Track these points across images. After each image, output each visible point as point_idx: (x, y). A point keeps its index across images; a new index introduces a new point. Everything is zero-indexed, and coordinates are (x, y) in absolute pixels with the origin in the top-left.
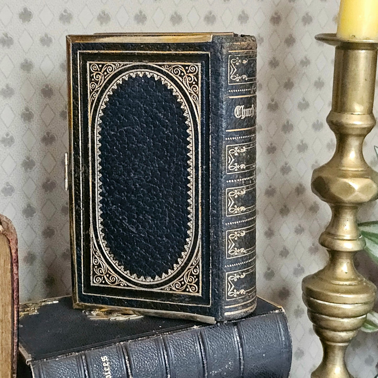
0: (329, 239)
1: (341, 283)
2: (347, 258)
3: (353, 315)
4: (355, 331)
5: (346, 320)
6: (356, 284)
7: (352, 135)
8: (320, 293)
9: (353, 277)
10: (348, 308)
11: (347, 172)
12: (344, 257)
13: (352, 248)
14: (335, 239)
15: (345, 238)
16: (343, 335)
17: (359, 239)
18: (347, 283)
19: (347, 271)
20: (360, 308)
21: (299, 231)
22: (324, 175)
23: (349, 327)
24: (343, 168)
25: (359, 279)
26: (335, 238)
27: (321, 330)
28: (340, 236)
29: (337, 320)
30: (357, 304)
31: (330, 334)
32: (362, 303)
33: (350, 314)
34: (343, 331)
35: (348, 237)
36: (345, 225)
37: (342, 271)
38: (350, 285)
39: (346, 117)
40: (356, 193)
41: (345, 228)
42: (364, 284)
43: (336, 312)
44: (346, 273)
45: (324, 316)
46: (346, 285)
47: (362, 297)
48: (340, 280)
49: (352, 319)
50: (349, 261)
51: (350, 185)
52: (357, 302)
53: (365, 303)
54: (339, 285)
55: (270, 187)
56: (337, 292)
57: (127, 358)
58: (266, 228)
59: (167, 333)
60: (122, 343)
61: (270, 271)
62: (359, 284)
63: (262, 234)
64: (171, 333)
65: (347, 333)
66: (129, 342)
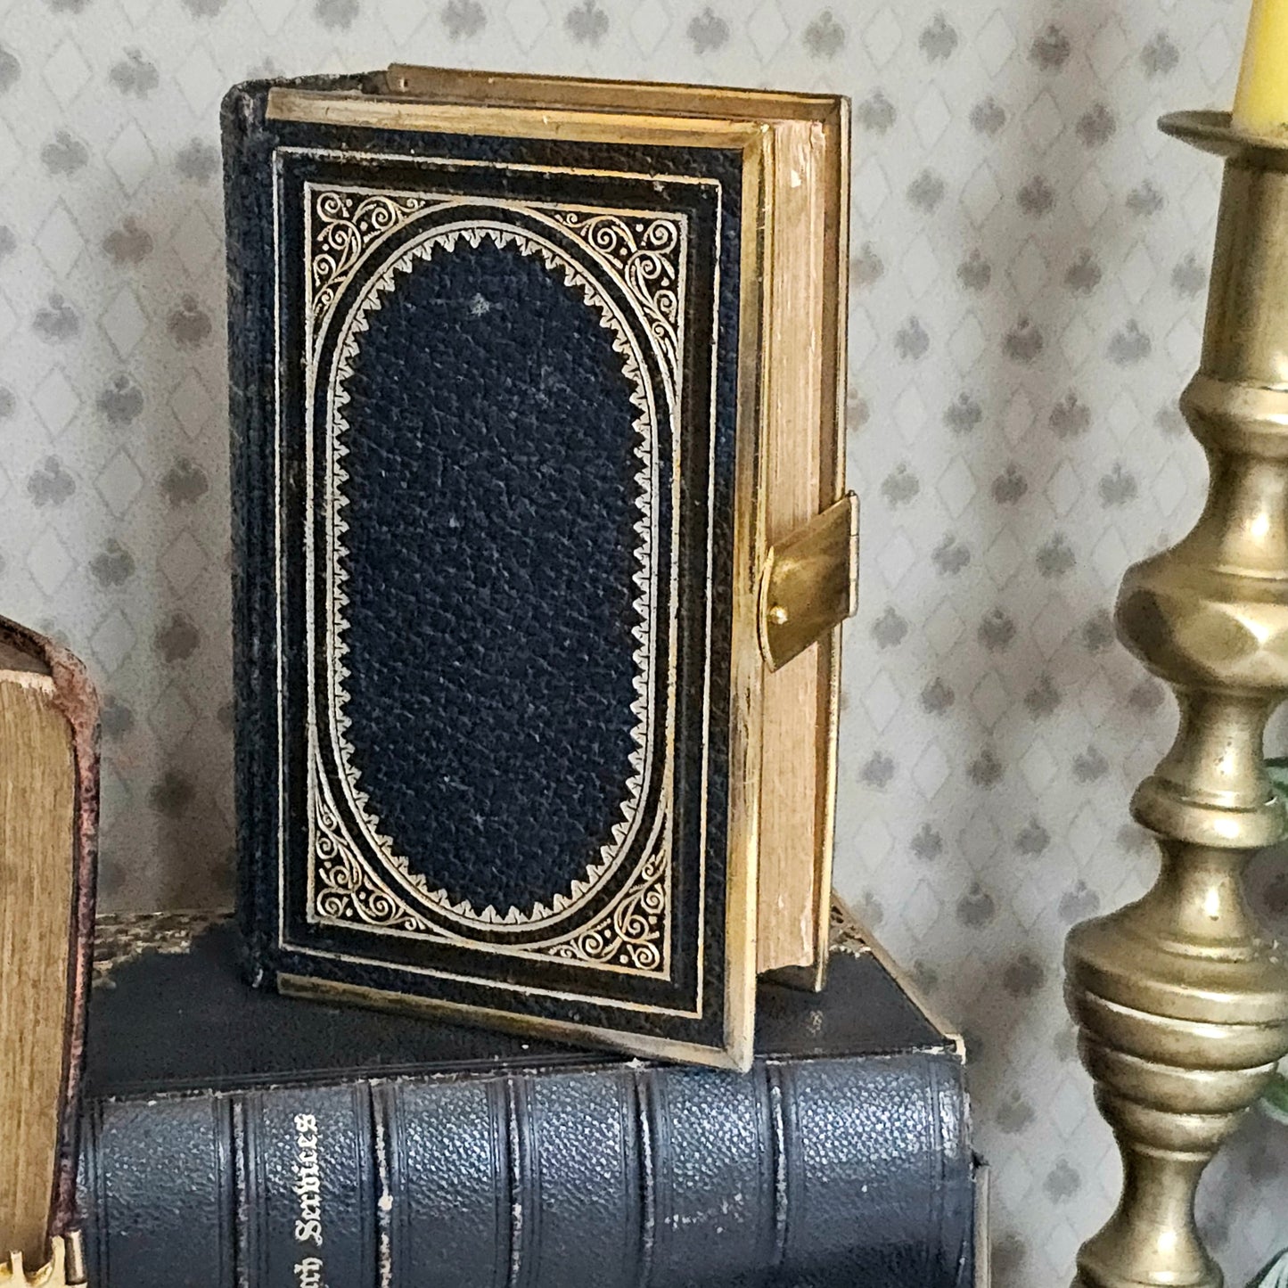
0: (1164, 801)
1: (1193, 950)
2: (1218, 870)
3: (1228, 1061)
4: (1230, 1116)
5: (1201, 1078)
6: (1242, 957)
7: (1262, 459)
8: (1118, 980)
9: (1235, 934)
10: (1212, 1036)
11: (1235, 582)
12: (1212, 866)
13: (1239, 839)
14: (1185, 803)
15: (1217, 802)
16: (1193, 1124)
17: (1265, 810)
18: (1215, 952)
19: (1214, 915)
20: (1252, 1040)
21: (1090, 768)
22: (1160, 586)
23: (1212, 1099)
24: (1223, 569)
25: (1257, 942)
26: (1184, 799)
27: (1118, 1103)
28: (1198, 793)
29: (1174, 1074)
30: (1239, 1023)
31: (1149, 1119)
32: (1258, 1024)
33: (1215, 1055)
34: (1189, 1112)
35: (1228, 799)
36: (1221, 760)
37: (1201, 911)
38: (1222, 960)
39: (1242, 397)
40: (1260, 654)
41: (1221, 767)
42: (1273, 960)
43: (1171, 1045)
44: (1215, 919)
45: (1129, 1058)
46: (1209, 959)
47: (1261, 1003)
48: (1193, 940)
49: (1222, 1073)
50: (1227, 880)
51: (1240, 628)
52: (1242, 1020)
53: (1269, 1025)
54: (1186, 957)
55: (999, 615)
56: (1178, 979)
57: (380, 1130)
58: (975, 753)
59: (534, 1071)
60: (374, 1082)
61: (979, 897)
62: (1253, 960)
63: (961, 771)
64: (547, 1074)
65: (1204, 1120)
66: (399, 1080)
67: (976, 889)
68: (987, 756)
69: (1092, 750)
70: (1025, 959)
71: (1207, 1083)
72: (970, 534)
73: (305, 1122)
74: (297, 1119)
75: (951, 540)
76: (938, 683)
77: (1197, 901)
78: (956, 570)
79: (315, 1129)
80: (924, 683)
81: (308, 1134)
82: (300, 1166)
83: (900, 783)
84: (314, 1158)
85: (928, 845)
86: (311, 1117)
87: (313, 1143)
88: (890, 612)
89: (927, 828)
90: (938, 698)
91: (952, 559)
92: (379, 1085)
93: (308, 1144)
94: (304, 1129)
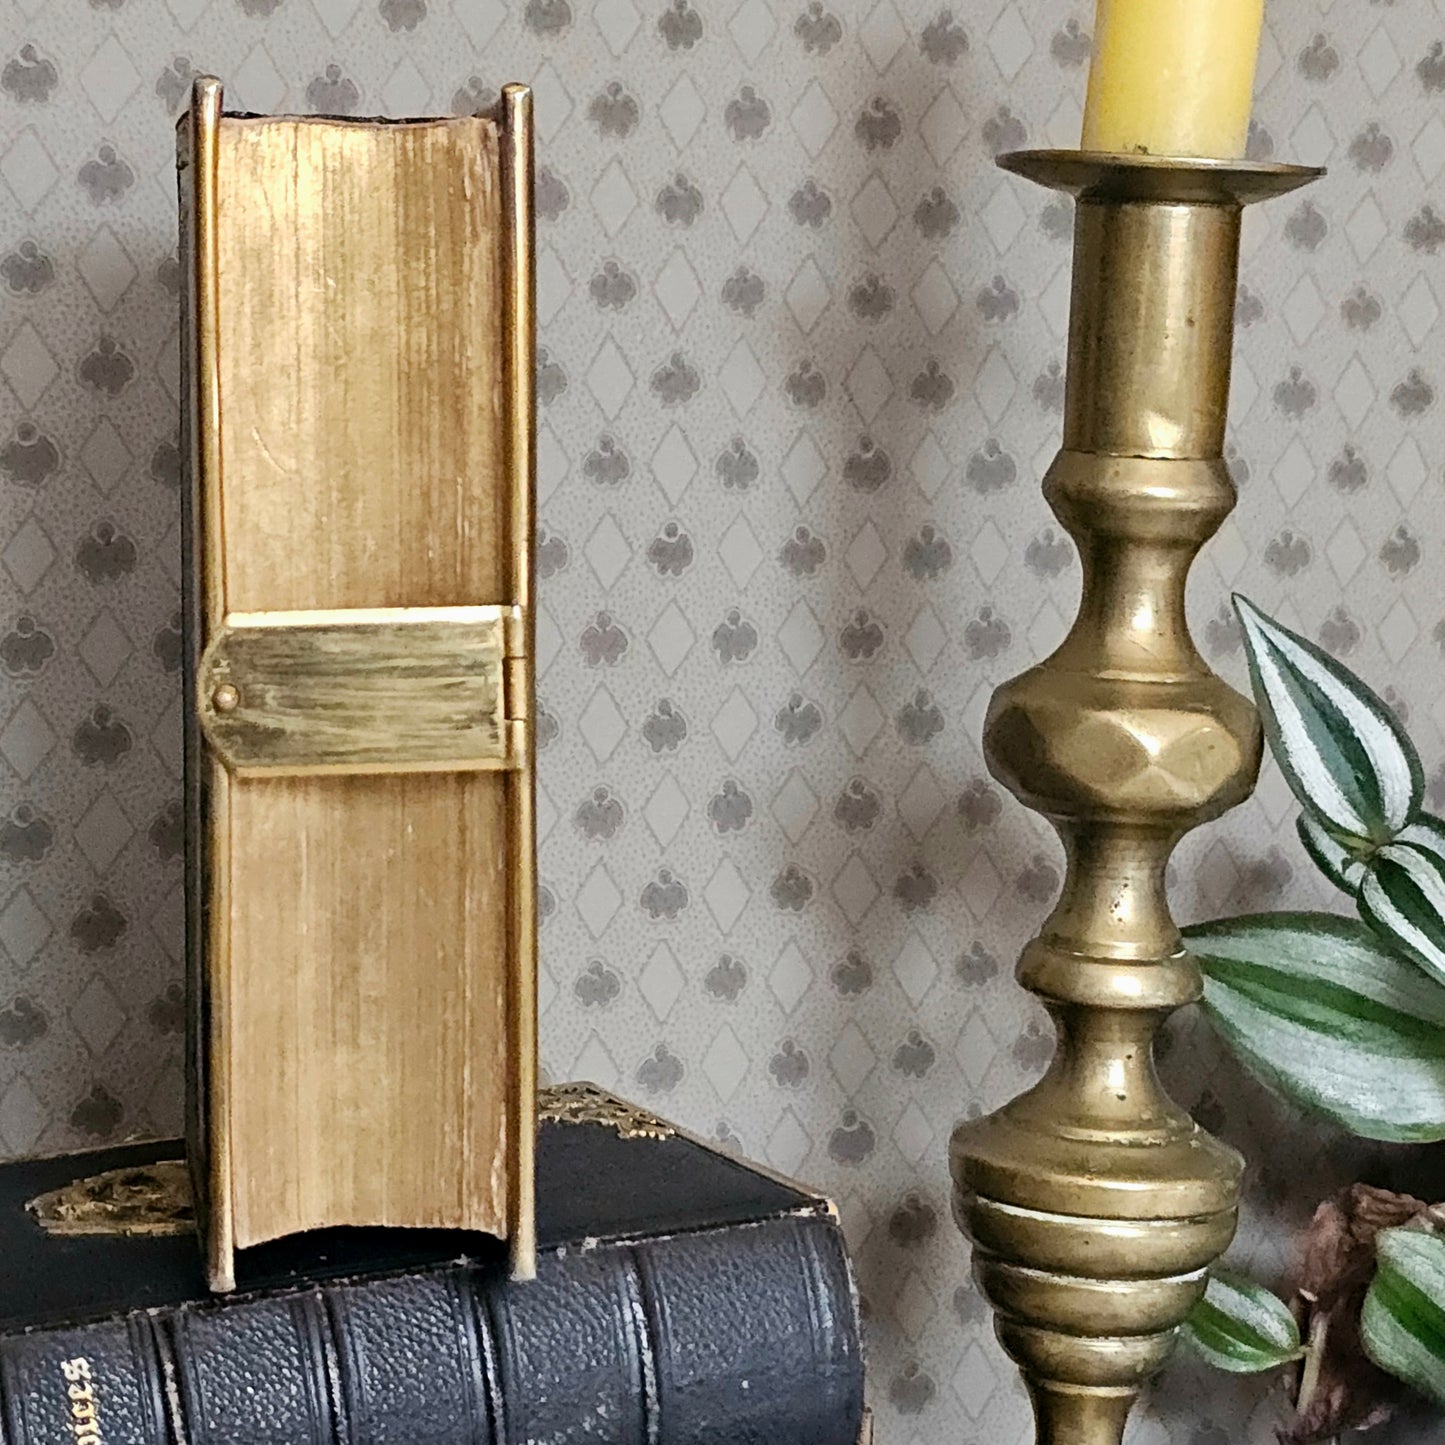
0: (1054, 960)
1: (1098, 1136)
2: (1122, 1041)
3: (1146, 1265)
4: (1156, 1339)
5: (1116, 1288)
6: (1156, 1141)
7: (1140, 542)
8: (1013, 1176)
9: (1145, 1116)
10: (1125, 1236)
11: (1117, 687)
12: (1116, 1035)
13: (1143, 997)
14: (1078, 959)
15: (1117, 955)
16: (1110, 1349)
17: (1172, 962)
18: (1124, 1136)
19: (1122, 1093)
20: (1176, 1240)
22: (1030, 700)
23: (1133, 1315)
24: (1107, 674)
25: (1173, 1123)
26: (1076, 954)
27: (1023, 1332)
28: (1096, 945)
29: (1084, 1287)
30: (1158, 1218)
31: (1057, 1346)
32: (1179, 1219)
33: (1132, 1259)
34: (1107, 1334)
35: (1127, 950)
36: (1117, 905)
37: (1105, 1089)
38: (1132, 1145)
39: (1111, 472)
40: (1153, 770)
41: (1118, 913)
42: (1194, 1143)
43: (1083, 1252)
44: (1122, 1098)
45: (1030, 1272)
46: (1118, 1144)
47: (1183, 1194)
48: (1099, 1124)
49: (1142, 1283)
50: (1132, 1050)
51: (1129, 738)
52: (1162, 1214)
53: (1193, 1220)
54: (1088, 1143)
56: (1082, 1168)
57: (169, 1368)
58: (840, 952)
59: (346, 1281)
60: (153, 1312)
61: (855, 1127)
62: (1170, 1143)
63: (824, 977)
64: (363, 1282)
65: (1124, 1343)
66: (184, 1307)
67: (850, 1118)
68: (854, 958)
69: (977, 948)
70: (913, 1201)
71: (1125, 1296)
72: (818, 694)
73: (76, 1368)
74: (64, 1365)
75: (796, 701)
76: (792, 873)
77: (1100, 1077)
78: (805, 735)
79: (88, 1376)
80: (774, 872)
81: (81, 1383)
82: (75, 1421)
83: (752, 992)
84: (90, 1411)
85: (790, 1066)
86: (81, 1361)
87: (88, 1393)
88: (730, 787)
89: (788, 1047)
90: (792, 889)
91: (799, 723)
92: (159, 1315)
93: (81, 1395)
94: (75, 1377)
